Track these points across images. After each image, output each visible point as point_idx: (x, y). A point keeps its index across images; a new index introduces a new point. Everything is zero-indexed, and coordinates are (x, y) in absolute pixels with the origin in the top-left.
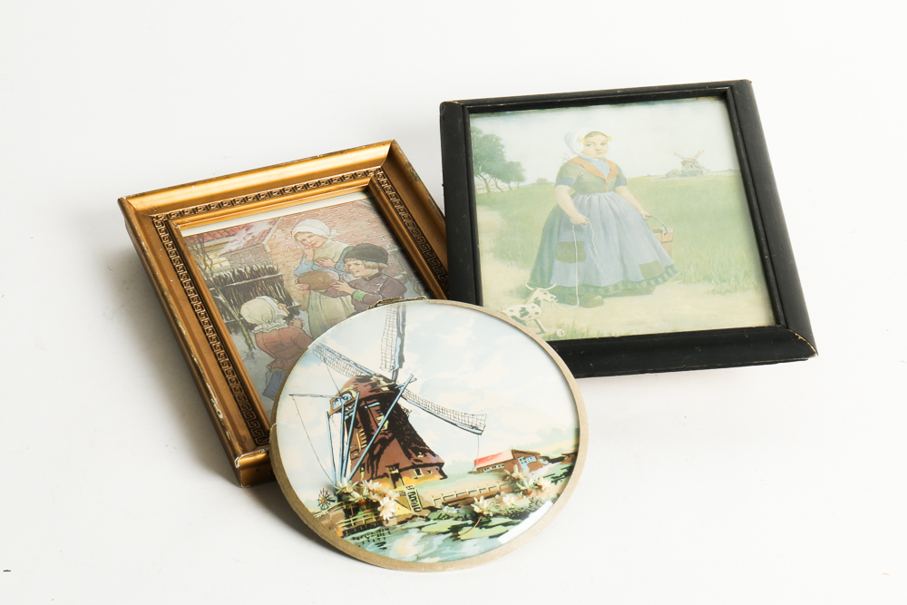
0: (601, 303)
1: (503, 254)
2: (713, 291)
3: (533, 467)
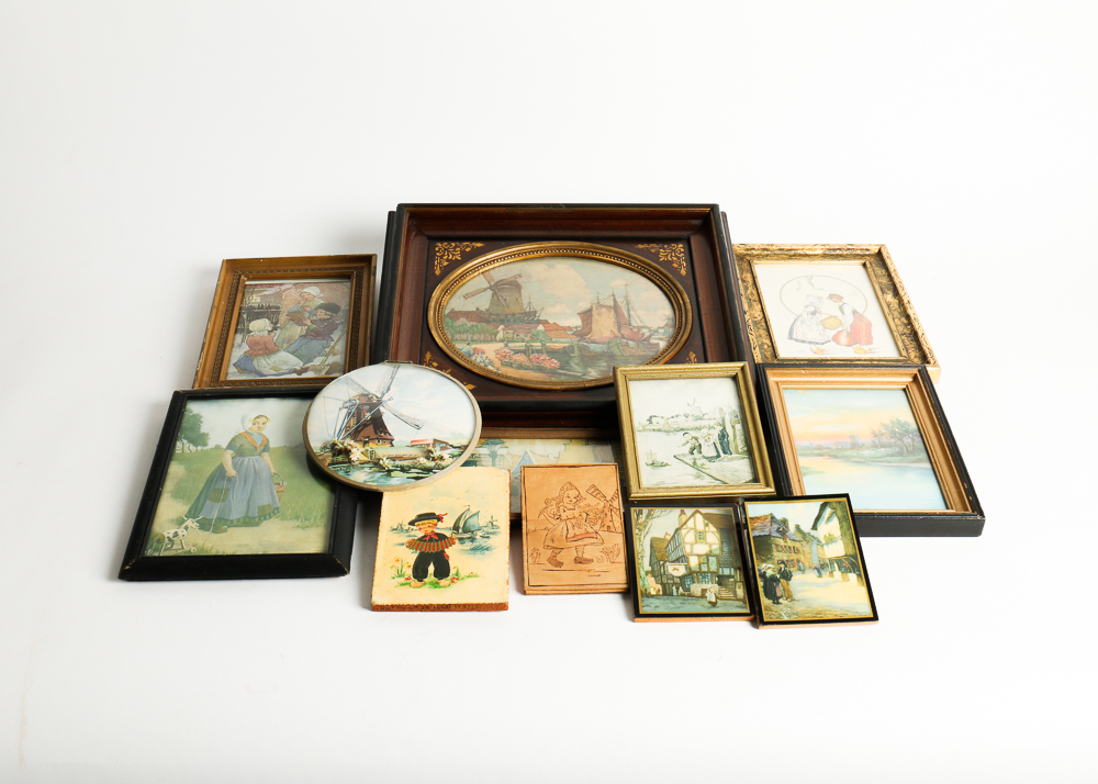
0: (225, 531)
1: (177, 494)
2: (298, 527)
3: (442, 449)
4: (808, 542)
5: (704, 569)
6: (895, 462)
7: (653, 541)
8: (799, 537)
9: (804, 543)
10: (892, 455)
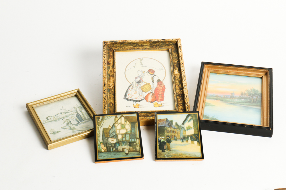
4: (180, 129)
5: (124, 139)
6: (246, 105)
7: (104, 129)
8: (176, 127)
9: (178, 129)
10: (245, 102)
